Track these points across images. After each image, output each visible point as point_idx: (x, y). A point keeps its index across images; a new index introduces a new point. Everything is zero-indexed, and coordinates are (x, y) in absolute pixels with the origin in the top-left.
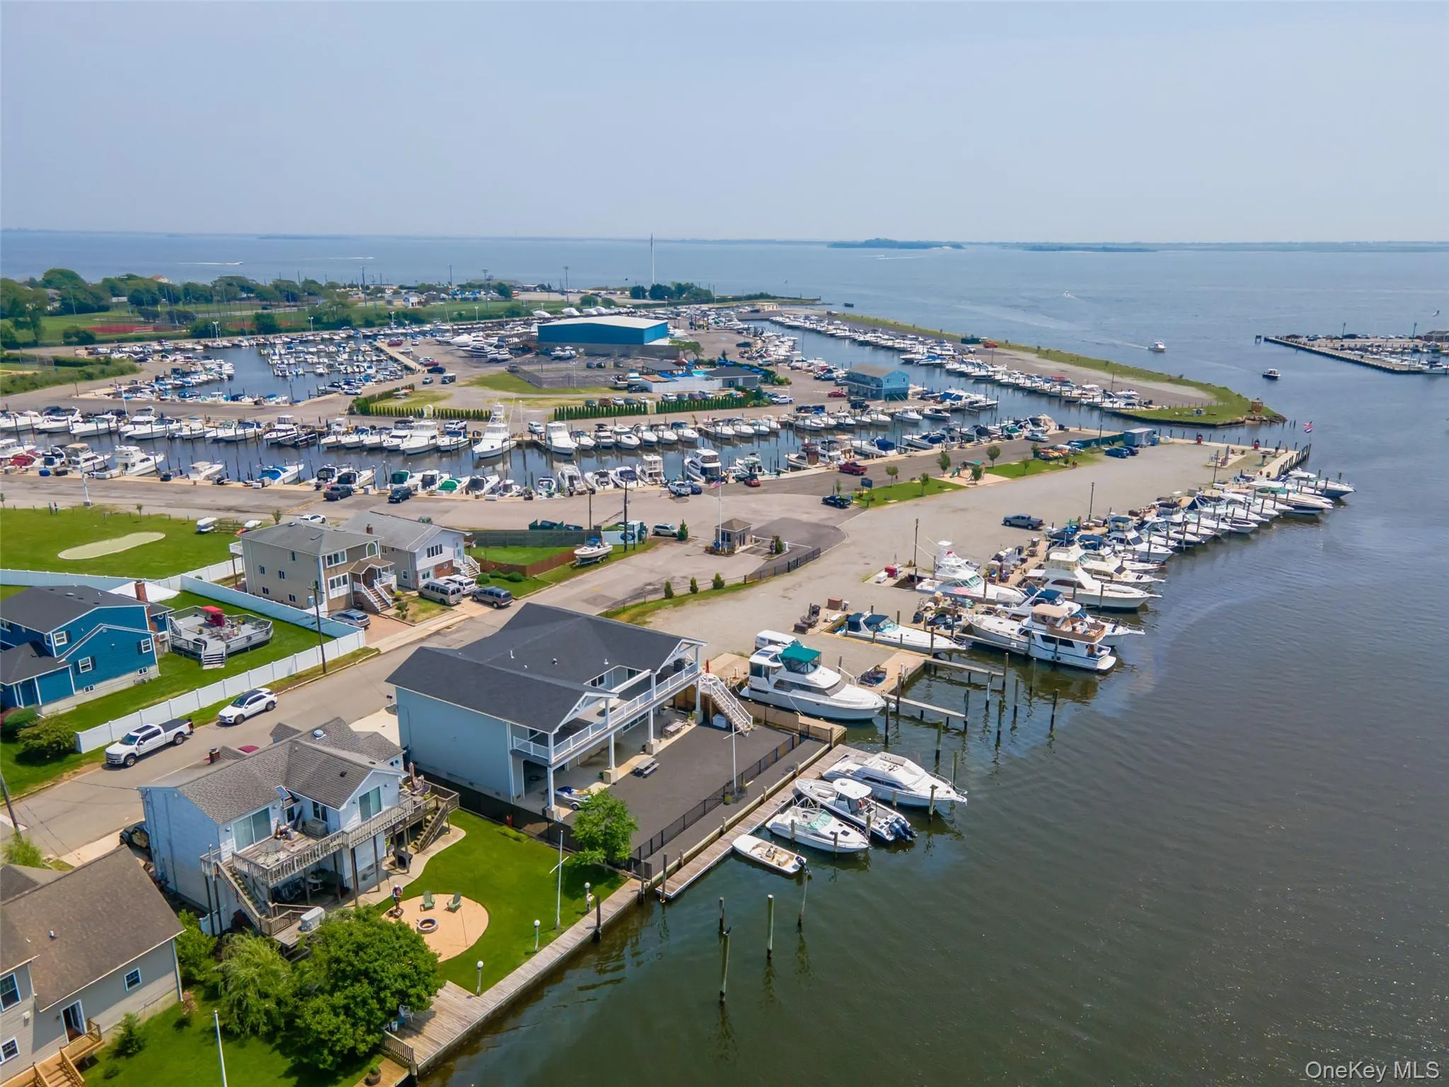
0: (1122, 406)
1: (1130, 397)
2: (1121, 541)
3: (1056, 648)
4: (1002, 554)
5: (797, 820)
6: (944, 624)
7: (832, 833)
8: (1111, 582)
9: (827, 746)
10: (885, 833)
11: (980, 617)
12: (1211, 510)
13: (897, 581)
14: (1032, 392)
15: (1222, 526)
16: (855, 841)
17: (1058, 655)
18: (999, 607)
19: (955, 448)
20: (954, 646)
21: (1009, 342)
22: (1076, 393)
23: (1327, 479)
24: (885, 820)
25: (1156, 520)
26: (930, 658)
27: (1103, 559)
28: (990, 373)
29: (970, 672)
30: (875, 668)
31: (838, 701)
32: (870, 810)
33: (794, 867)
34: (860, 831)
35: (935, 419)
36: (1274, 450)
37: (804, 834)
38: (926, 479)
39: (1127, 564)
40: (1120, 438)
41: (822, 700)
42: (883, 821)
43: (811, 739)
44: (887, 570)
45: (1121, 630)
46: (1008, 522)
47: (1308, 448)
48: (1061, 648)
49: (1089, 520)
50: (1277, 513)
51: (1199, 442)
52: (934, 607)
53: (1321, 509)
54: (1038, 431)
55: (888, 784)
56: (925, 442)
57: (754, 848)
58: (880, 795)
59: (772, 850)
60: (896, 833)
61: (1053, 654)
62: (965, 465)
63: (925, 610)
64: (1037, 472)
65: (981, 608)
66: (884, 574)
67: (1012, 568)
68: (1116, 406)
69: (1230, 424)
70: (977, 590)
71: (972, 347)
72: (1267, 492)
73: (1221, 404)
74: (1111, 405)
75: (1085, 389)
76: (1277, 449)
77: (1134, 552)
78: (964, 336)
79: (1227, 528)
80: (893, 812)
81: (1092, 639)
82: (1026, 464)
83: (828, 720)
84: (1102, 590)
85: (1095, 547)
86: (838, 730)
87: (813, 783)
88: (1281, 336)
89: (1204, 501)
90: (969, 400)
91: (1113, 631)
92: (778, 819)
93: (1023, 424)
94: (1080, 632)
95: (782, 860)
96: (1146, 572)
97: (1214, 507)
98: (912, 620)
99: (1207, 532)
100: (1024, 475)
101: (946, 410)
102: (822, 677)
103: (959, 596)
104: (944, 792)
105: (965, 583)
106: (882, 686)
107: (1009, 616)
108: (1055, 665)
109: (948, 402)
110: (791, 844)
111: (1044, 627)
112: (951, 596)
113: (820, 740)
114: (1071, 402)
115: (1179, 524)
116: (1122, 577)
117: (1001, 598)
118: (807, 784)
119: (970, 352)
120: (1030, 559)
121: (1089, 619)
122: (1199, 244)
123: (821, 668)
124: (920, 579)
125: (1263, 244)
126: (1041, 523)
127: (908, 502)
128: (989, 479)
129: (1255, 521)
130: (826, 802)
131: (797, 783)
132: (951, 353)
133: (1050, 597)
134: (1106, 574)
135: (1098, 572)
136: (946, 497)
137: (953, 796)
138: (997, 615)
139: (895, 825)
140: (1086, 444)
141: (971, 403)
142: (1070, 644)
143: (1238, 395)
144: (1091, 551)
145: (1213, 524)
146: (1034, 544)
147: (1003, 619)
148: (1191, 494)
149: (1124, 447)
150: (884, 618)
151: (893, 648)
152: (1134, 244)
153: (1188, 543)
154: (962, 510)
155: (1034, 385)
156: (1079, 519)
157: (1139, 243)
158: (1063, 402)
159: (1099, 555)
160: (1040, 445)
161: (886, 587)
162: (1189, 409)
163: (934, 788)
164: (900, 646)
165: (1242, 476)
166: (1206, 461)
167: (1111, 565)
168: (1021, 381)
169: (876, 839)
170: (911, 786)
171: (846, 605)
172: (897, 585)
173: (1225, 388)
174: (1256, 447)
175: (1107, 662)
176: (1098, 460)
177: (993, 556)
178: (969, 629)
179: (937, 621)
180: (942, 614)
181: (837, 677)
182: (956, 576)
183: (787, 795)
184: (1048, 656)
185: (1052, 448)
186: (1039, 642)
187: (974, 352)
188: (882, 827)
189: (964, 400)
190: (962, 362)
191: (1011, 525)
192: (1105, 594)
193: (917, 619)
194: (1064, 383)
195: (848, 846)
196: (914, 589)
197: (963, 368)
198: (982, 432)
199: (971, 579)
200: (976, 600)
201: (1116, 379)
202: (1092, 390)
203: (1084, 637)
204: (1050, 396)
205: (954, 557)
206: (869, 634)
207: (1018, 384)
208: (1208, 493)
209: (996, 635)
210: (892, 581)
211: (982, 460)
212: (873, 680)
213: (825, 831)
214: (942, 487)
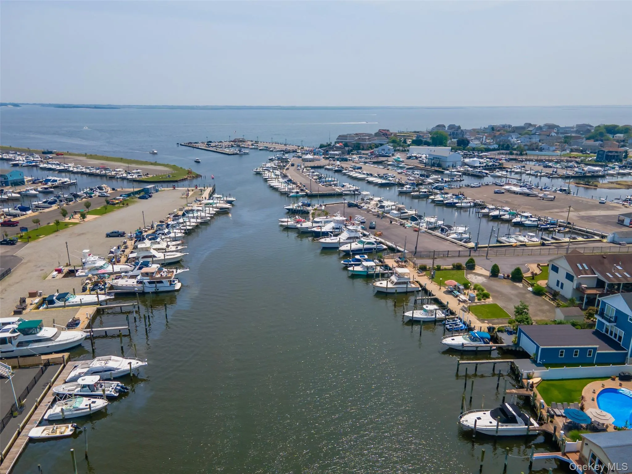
0: (136, 177)
1: (138, 173)
2: (163, 234)
3: (156, 285)
4: (113, 250)
5: (64, 407)
6: (99, 288)
7: (86, 405)
8: (166, 252)
9: (63, 365)
10: (113, 393)
11: (116, 281)
12: (192, 215)
13: (63, 275)
14: (91, 175)
15: (199, 221)
16: (100, 403)
17: (157, 288)
18: (123, 274)
19: (65, 205)
20: (108, 297)
21: (69, 152)
22: (113, 173)
23: (227, 197)
24: (111, 388)
25: (173, 223)
26: (99, 306)
27: (159, 243)
28: (66, 168)
29: (121, 307)
30: (73, 319)
31: (60, 341)
32: (101, 386)
33: (71, 430)
34: (101, 398)
35: (46, 192)
36: (203, 188)
37: (70, 413)
38: (58, 223)
39: (169, 243)
40: (142, 191)
41: (50, 344)
42: (110, 389)
43: (52, 365)
44: (56, 270)
45: (179, 271)
46: (108, 236)
47: (214, 185)
48: (158, 285)
49: (145, 228)
50: (215, 212)
51: (174, 188)
52: (90, 282)
53: (228, 208)
54: (103, 192)
55: (106, 371)
56: (46, 205)
57: (42, 433)
58: (105, 377)
59: (55, 428)
60: (120, 391)
61: (155, 288)
62: (76, 213)
63: (86, 285)
64: (112, 211)
65: (113, 277)
66: (55, 273)
67: (120, 256)
68: (134, 177)
69: (182, 180)
70: (109, 269)
71: (50, 156)
72: (208, 205)
73: (176, 172)
74: (131, 177)
75: (117, 171)
76: (204, 187)
77: (170, 238)
78: (43, 150)
79: (200, 221)
80: (113, 382)
81: (170, 277)
82: (105, 208)
83: (57, 352)
84: (165, 256)
85: (154, 239)
86: (66, 355)
87: (64, 386)
88: (186, 143)
89: (187, 212)
90: (60, 181)
91: (176, 272)
92: (50, 412)
93: (94, 190)
94: (164, 276)
95: (62, 430)
96: (178, 245)
97: (193, 213)
98: (82, 291)
99: (194, 224)
100: (105, 213)
101: (51, 188)
102: (47, 332)
103: (101, 274)
104: (136, 363)
105: (101, 267)
106: (80, 326)
107: (129, 277)
108: (157, 293)
109: (50, 184)
110: (63, 420)
111: (148, 278)
112: (97, 275)
113: (57, 364)
114: (112, 178)
115: (182, 223)
116: (169, 249)
117: (122, 270)
118: (59, 388)
119: (50, 158)
120: (126, 250)
121: (164, 270)
122: (137, 106)
123: (44, 328)
124: (77, 271)
125: (163, 106)
126: (124, 233)
127: (51, 235)
128: (89, 217)
129: (208, 217)
130: (75, 392)
131: (54, 389)
132: (40, 159)
133: (146, 264)
134: (162, 249)
135: (159, 249)
136: (70, 229)
137: (140, 363)
138: (123, 278)
139: (118, 387)
140: (129, 195)
141: (63, 183)
142: (161, 282)
143: (181, 168)
144: (153, 241)
145: (194, 220)
146: (125, 243)
147: (126, 279)
148: (181, 210)
149: (146, 195)
150: (67, 293)
151: (78, 307)
152: (108, 105)
153: (188, 230)
154: (83, 234)
155: (91, 171)
156: (140, 228)
157: (110, 105)
158: (108, 178)
159: (156, 242)
160: (108, 199)
161: (59, 279)
162: (165, 175)
163: (130, 363)
164: (81, 305)
165: (197, 200)
166: (181, 196)
167: (163, 245)
168: (84, 170)
169: (110, 398)
170: (118, 367)
171: (40, 293)
172: (64, 277)
173: (175, 165)
174: (196, 188)
175: (178, 286)
176: (136, 202)
177: (109, 252)
178: (112, 287)
179: (95, 288)
180: (96, 284)
181: (55, 330)
182: (96, 265)
183: (49, 398)
184: (153, 290)
185: (114, 199)
186: (148, 285)
187: (52, 158)
188: (111, 391)
189: (58, 182)
190: (48, 163)
191: (110, 236)
192: (166, 257)
193: (84, 290)
194: (106, 169)
195: (97, 407)
196: (76, 276)
197: (50, 166)
198: (76, 196)
199: (104, 265)
200: (110, 274)
201: (130, 165)
202: (120, 171)
203: (166, 277)
204: (101, 176)
205: (92, 257)
206: (62, 303)
207: (83, 172)
208: (186, 208)
209: (126, 287)
210: (61, 276)
211: (83, 210)
212: (74, 325)
213: (82, 406)
214: (67, 225)
